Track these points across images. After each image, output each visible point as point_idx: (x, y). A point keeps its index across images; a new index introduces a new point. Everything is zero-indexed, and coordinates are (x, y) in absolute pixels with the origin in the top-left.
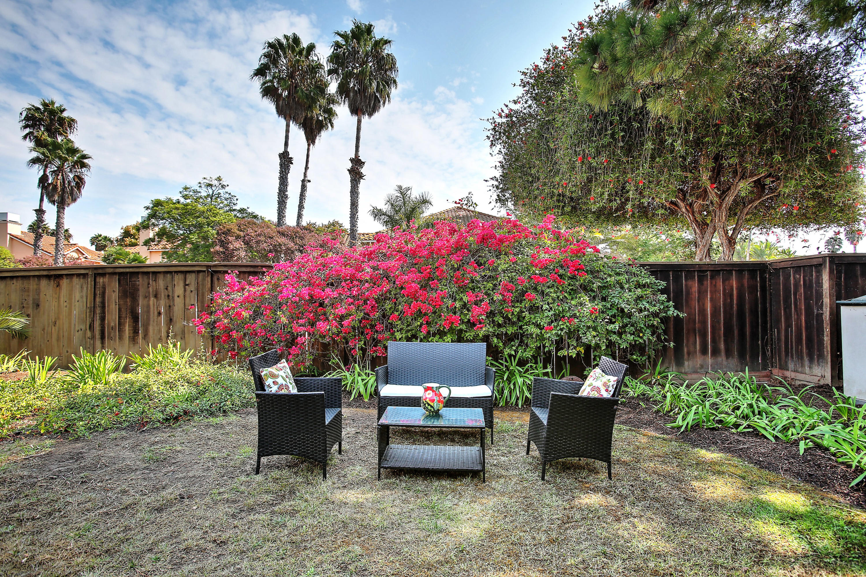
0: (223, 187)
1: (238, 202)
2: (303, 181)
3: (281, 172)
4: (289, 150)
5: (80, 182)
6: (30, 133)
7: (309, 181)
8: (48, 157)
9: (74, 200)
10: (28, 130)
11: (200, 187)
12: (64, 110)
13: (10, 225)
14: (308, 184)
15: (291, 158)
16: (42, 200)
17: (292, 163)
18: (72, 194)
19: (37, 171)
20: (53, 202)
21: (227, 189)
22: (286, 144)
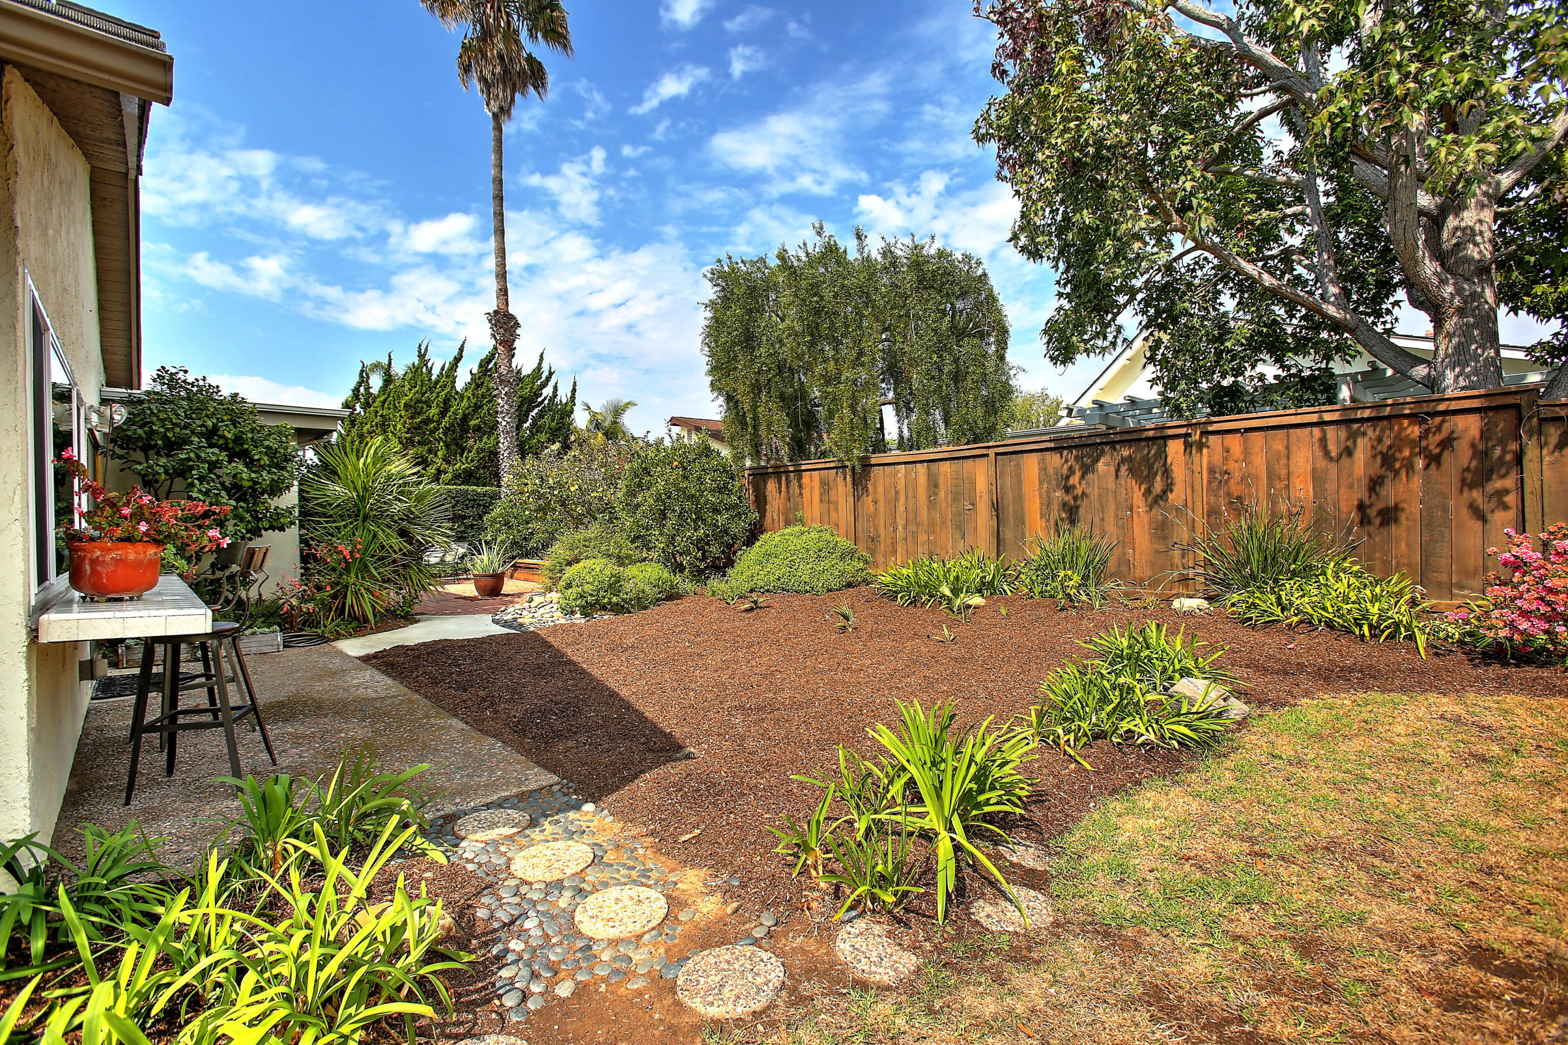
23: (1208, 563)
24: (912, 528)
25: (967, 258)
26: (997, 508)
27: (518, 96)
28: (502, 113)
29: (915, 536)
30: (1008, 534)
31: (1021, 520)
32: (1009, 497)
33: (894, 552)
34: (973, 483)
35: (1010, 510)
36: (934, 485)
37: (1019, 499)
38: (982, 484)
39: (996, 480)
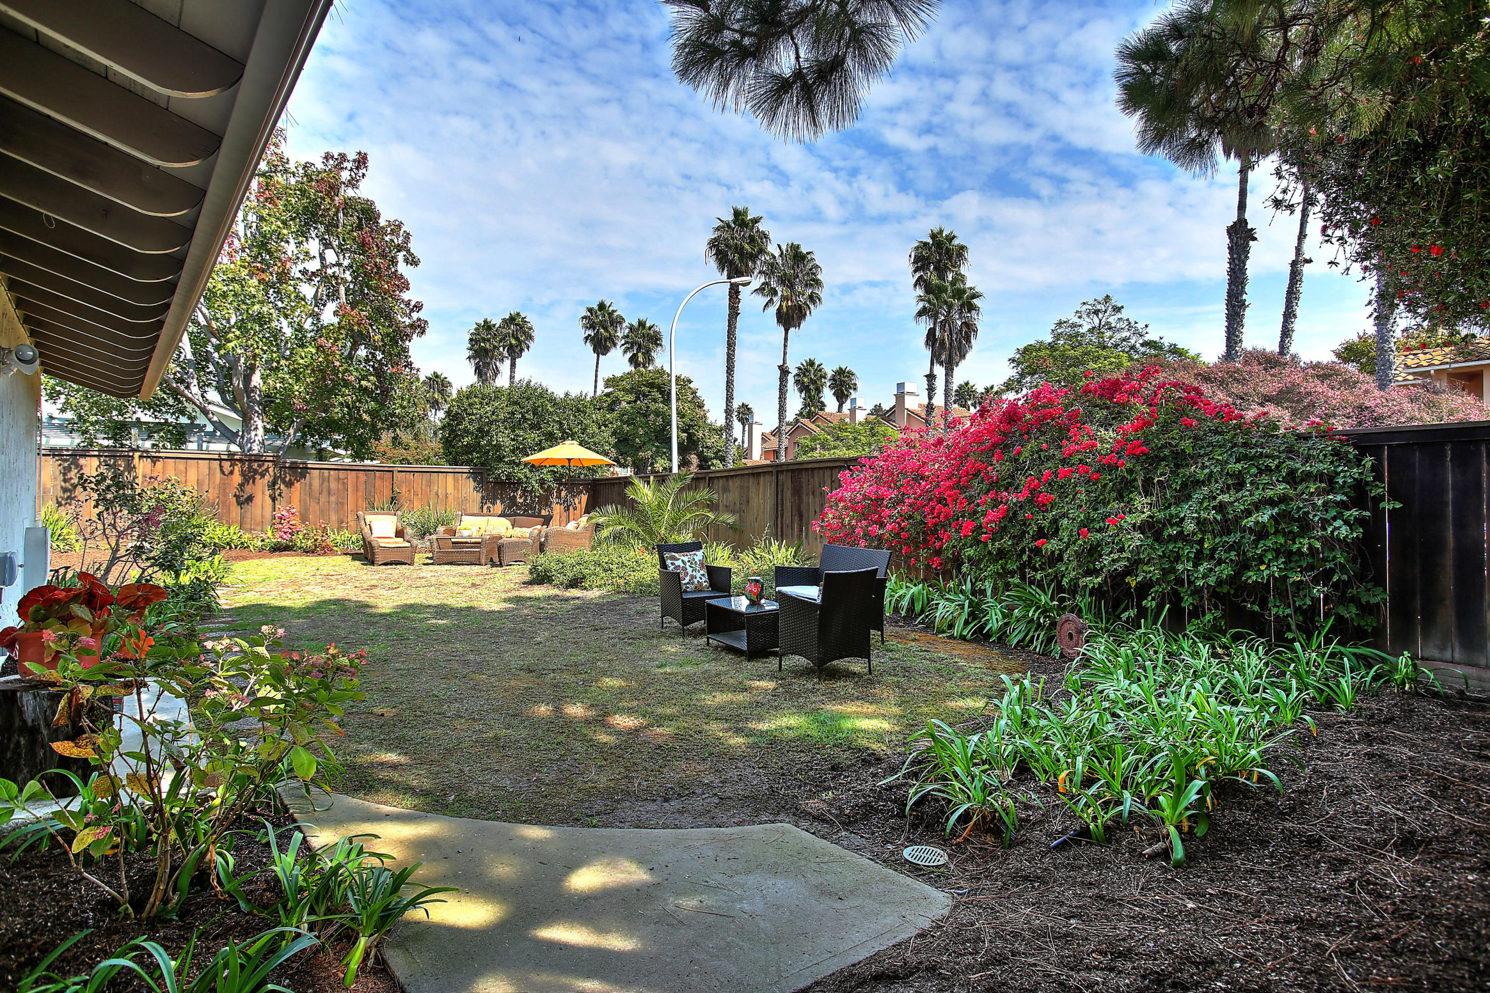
0: (1117, 309)
1: (1148, 330)
2: (1294, 264)
3: (1232, 261)
4: (1247, 216)
5: (969, 329)
6: (921, 277)
7: (1309, 261)
8: (934, 305)
9: (963, 357)
10: (917, 275)
11: (1080, 317)
12: (954, 237)
13: (907, 398)
14: (1306, 269)
15: (1252, 229)
16: (932, 364)
17: (1255, 239)
18: (960, 349)
19: (925, 325)
20: (941, 363)
21: (1124, 314)
22: (1242, 206)
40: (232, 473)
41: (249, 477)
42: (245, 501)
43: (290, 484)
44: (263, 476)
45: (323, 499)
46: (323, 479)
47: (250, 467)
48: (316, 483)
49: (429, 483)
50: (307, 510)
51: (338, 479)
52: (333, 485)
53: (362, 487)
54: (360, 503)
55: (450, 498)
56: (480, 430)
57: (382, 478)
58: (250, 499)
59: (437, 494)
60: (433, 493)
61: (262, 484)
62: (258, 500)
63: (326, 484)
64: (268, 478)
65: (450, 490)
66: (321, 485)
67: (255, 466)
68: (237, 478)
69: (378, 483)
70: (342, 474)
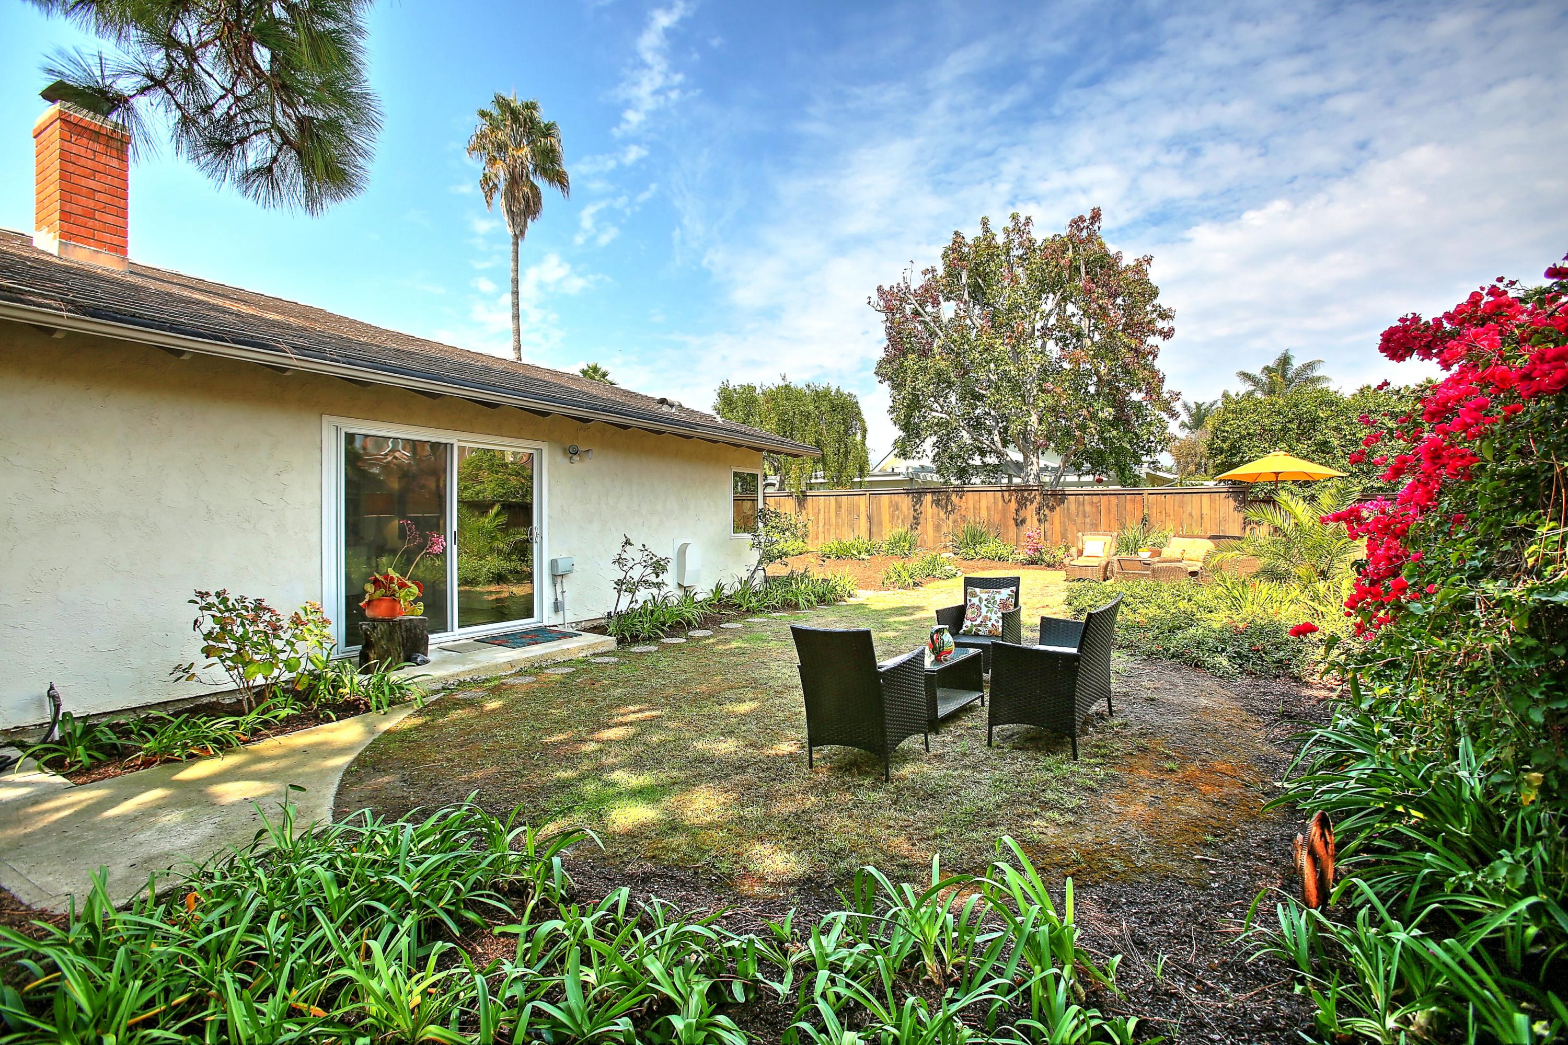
23: (953, 541)
24: (827, 527)
25: (850, 395)
26: (869, 518)
27: (529, 221)
28: (518, 236)
29: (829, 531)
30: (874, 529)
31: (880, 524)
32: (875, 514)
33: (817, 538)
34: (858, 506)
35: (875, 519)
36: (839, 507)
37: (880, 514)
38: (863, 508)
39: (869, 506)
40: (1010, 500)
41: (1022, 504)
42: (1019, 523)
43: (1052, 509)
44: (1032, 502)
45: (1079, 520)
46: (1078, 503)
47: (1022, 496)
48: (1073, 507)
49: (1182, 505)
50: (1066, 530)
51: (1092, 503)
52: (1088, 508)
53: (1114, 510)
54: (1112, 524)
55: (1206, 518)
56: (1233, 446)
57: (1133, 501)
58: (1023, 521)
59: (1191, 515)
60: (1186, 514)
61: (1031, 508)
62: (1028, 522)
63: (1081, 508)
64: (1035, 504)
65: (1206, 510)
66: (1077, 508)
67: (1026, 494)
68: (1013, 505)
69: (1129, 506)
70: (1095, 498)
